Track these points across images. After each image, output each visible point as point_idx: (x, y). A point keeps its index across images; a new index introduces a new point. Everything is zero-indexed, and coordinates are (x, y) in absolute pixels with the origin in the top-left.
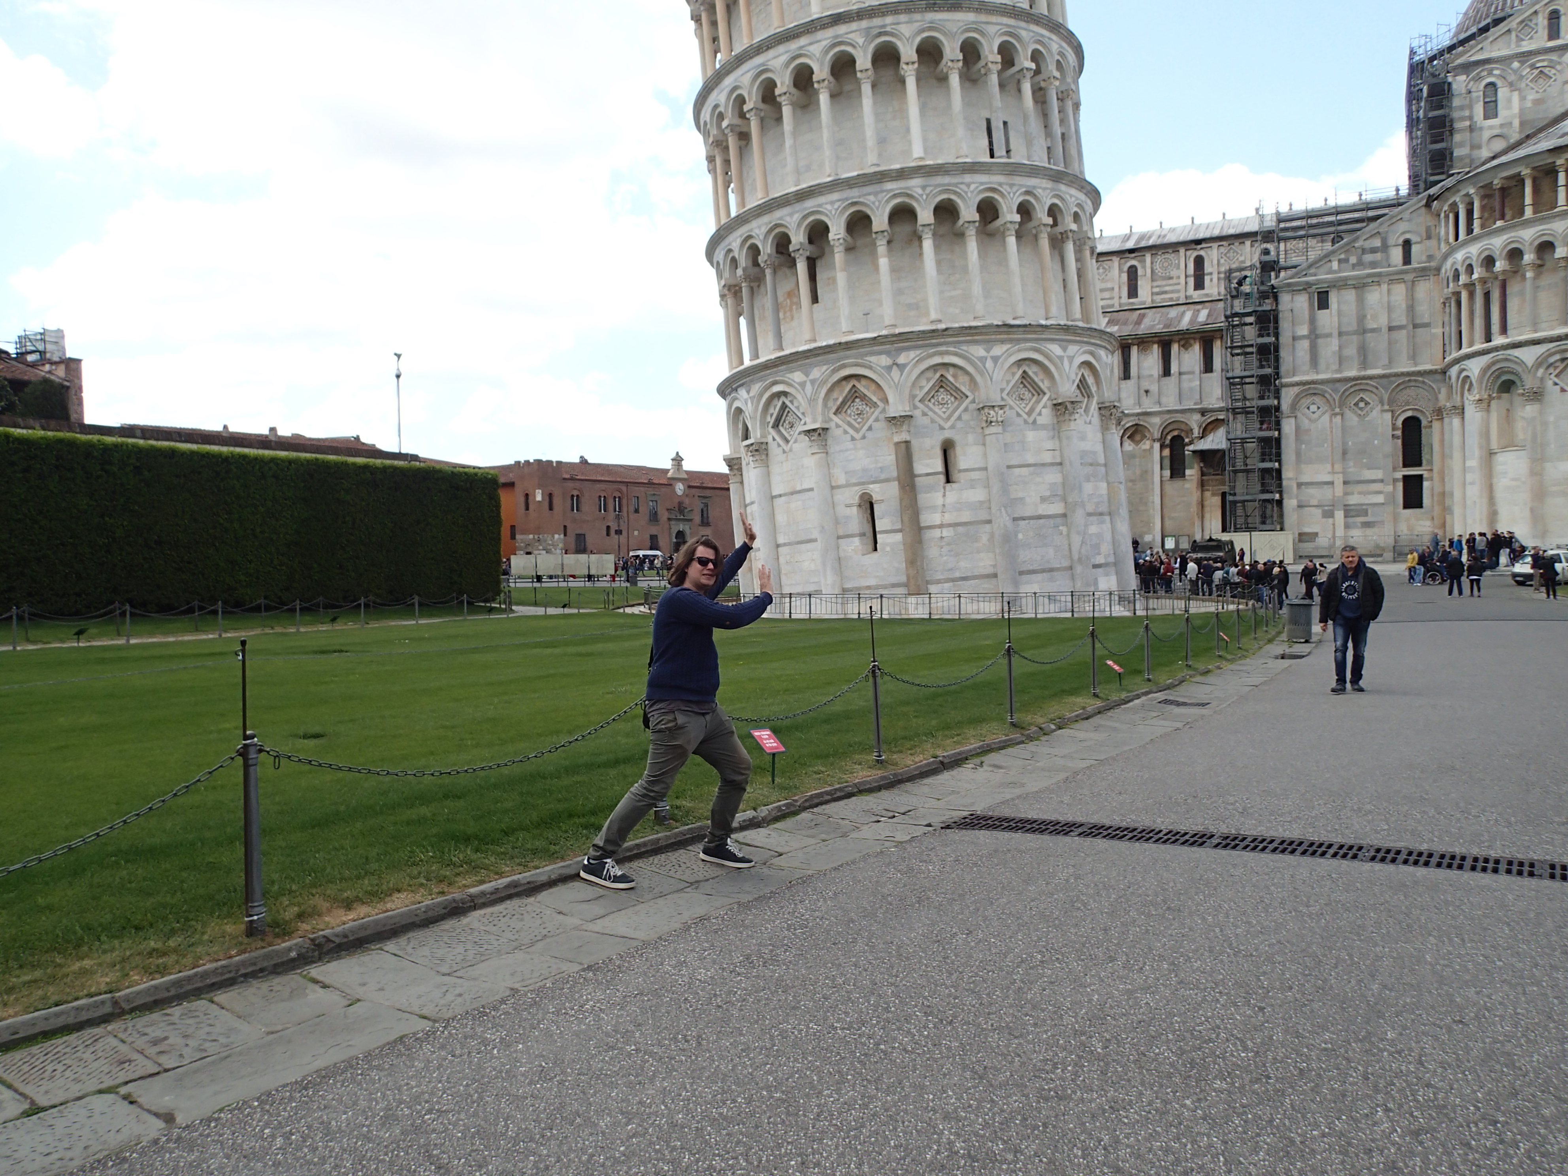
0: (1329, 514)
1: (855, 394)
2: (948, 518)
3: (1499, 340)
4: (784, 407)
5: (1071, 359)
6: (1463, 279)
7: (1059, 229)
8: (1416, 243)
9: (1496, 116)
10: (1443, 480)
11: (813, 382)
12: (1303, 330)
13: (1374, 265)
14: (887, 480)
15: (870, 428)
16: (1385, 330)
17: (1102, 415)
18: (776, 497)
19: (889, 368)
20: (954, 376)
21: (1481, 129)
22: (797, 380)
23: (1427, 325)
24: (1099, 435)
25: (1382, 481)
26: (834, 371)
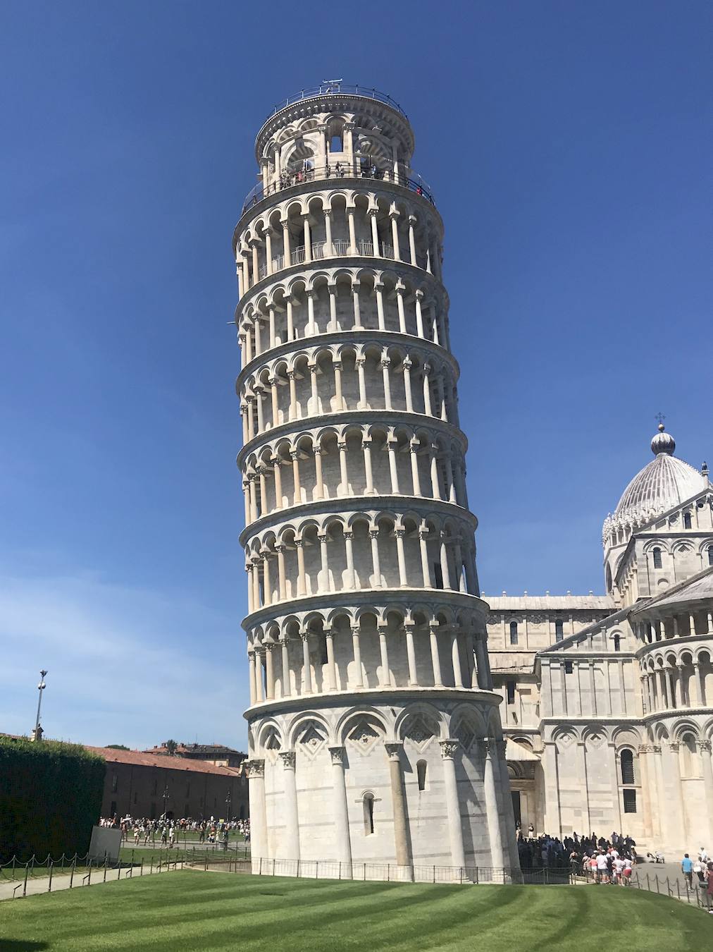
0: (578, 814)
1: (363, 729)
2: (423, 814)
3: (681, 708)
4: (312, 730)
6: (657, 666)
8: (622, 638)
9: (661, 568)
10: (648, 794)
11: (336, 716)
12: (557, 685)
13: (598, 648)
14: (384, 785)
15: (373, 750)
16: (607, 691)
18: (300, 791)
20: (426, 721)
21: (654, 573)
22: (325, 714)
23: (632, 690)
25: (610, 792)
26: (351, 711)
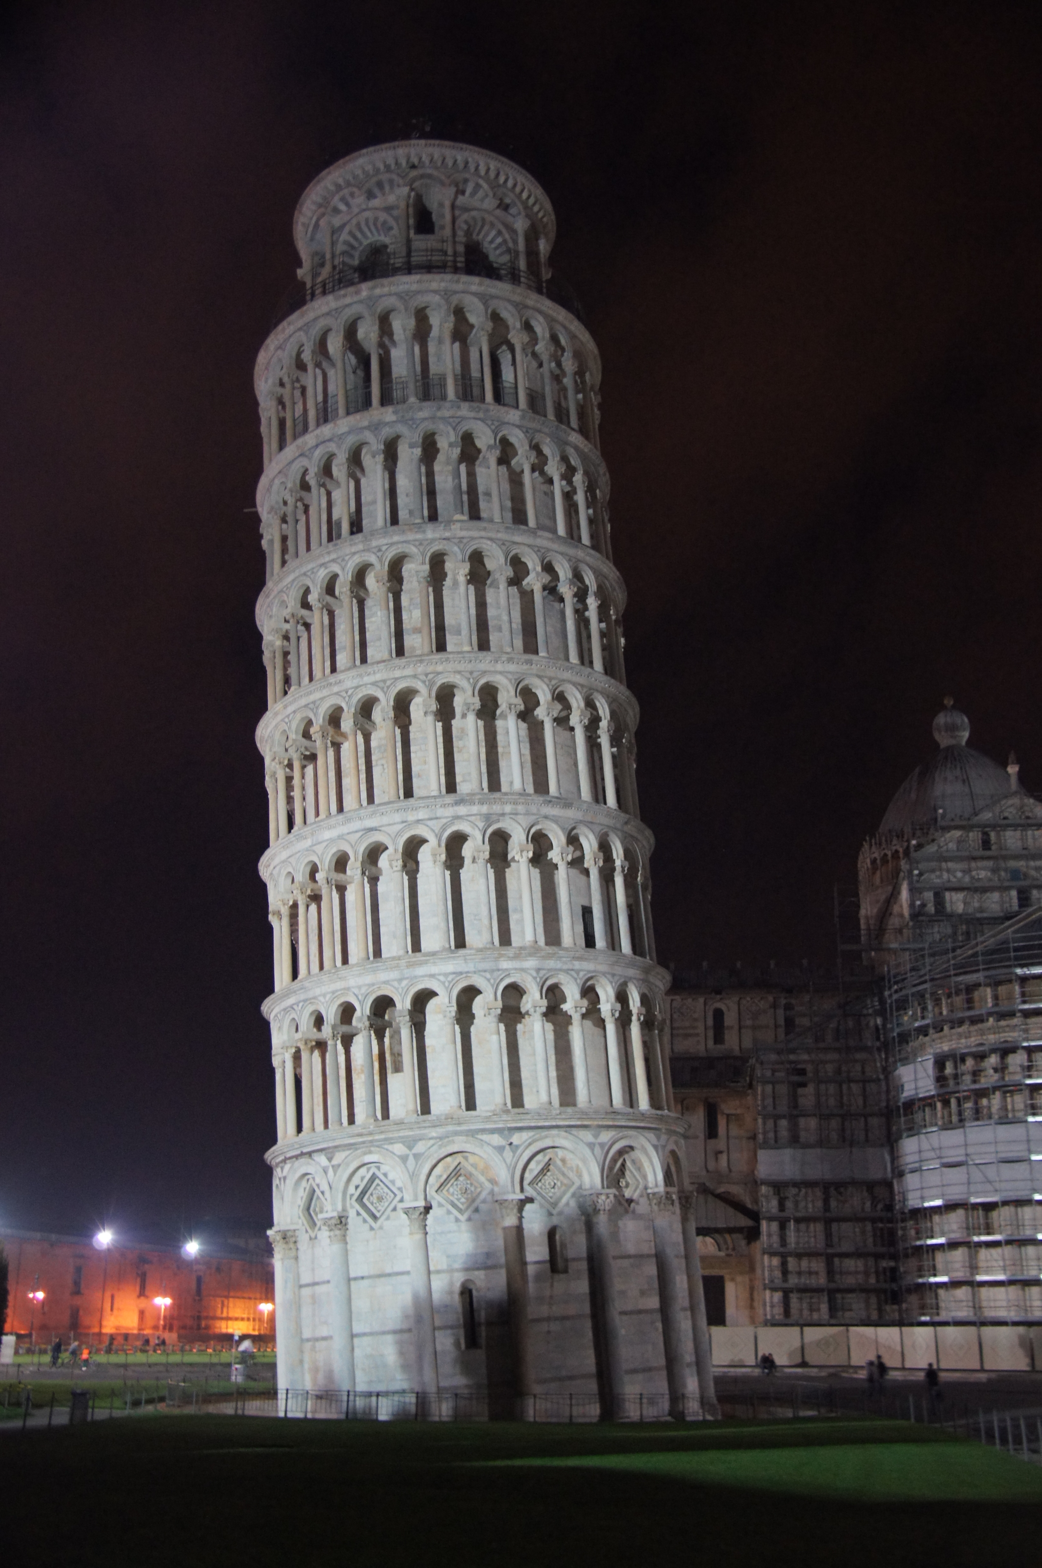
1: (459, 1172)
2: (555, 1311)
4: (374, 1178)
5: (664, 1148)
11: (417, 1156)
14: (493, 1268)
15: (476, 1210)
17: (682, 1205)
18: (355, 1279)
19: (500, 1149)
20: (563, 1161)
22: (398, 1153)
26: (440, 1147)
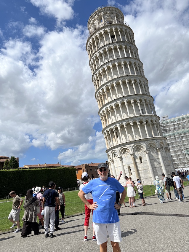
1: (125, 151)
2: (142, 169)
4: (115, 154)
5: (158, 142)
7: (153, 123)
11: (119, 150)
14: (132, 164)
15: (128, 156)
17: (165, 150)
18: (116, 168)
19: (129, 147)
20: (140, 147)
22: (116, 150)
24: (165, 153)
26: (121, 148)
